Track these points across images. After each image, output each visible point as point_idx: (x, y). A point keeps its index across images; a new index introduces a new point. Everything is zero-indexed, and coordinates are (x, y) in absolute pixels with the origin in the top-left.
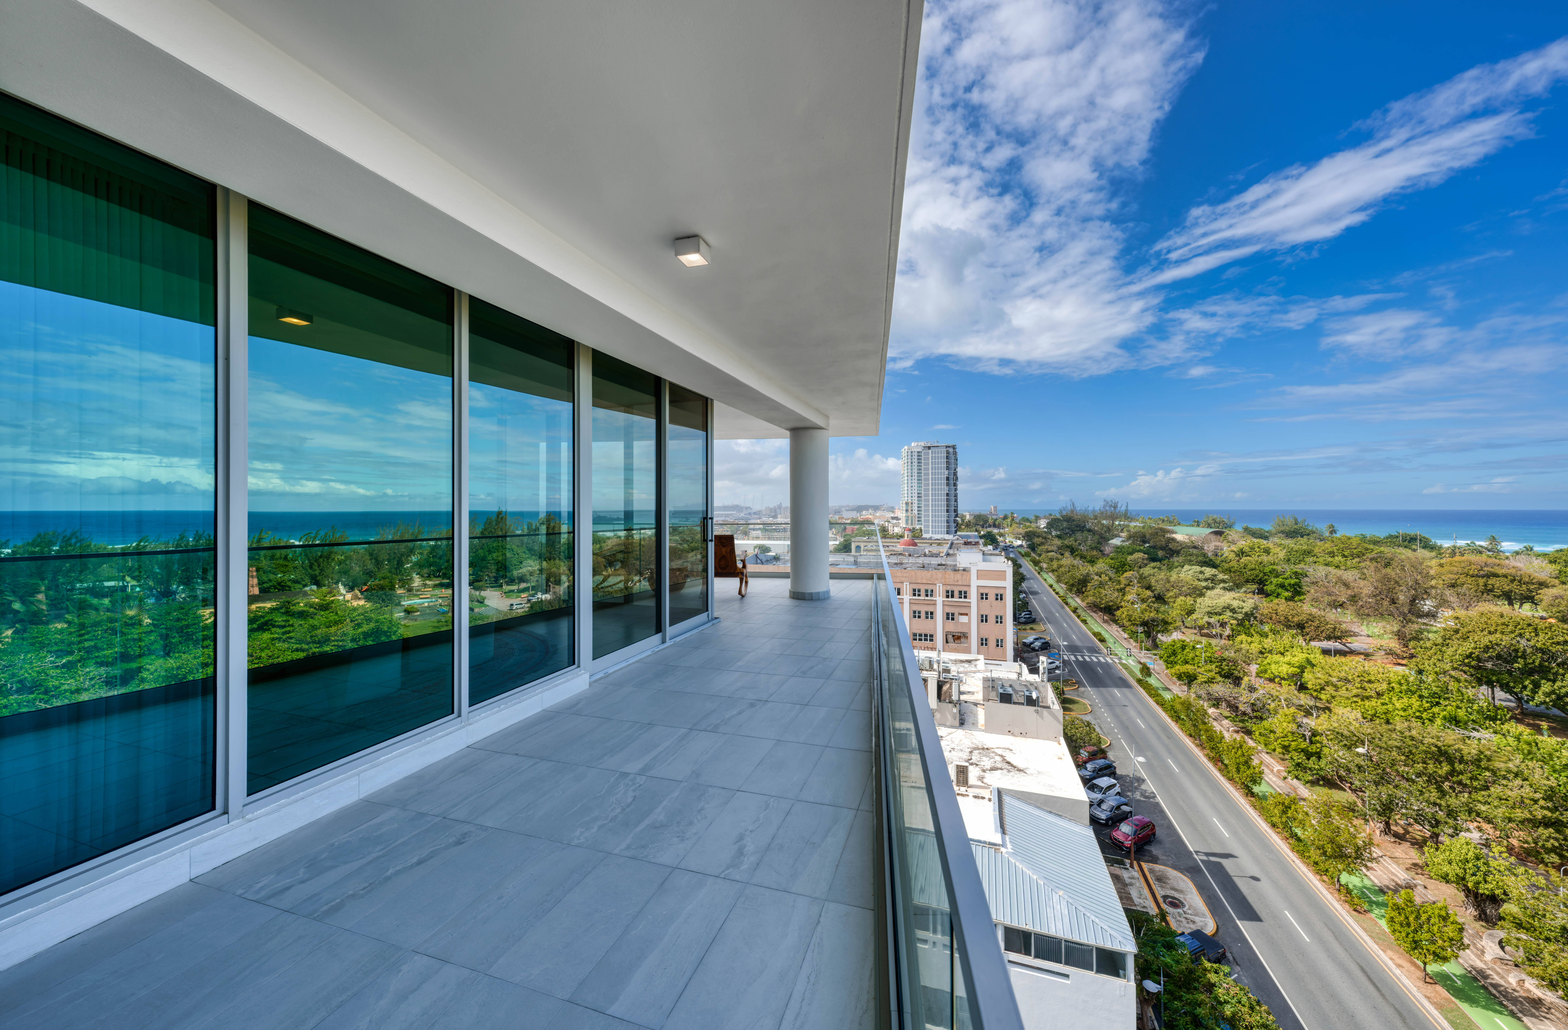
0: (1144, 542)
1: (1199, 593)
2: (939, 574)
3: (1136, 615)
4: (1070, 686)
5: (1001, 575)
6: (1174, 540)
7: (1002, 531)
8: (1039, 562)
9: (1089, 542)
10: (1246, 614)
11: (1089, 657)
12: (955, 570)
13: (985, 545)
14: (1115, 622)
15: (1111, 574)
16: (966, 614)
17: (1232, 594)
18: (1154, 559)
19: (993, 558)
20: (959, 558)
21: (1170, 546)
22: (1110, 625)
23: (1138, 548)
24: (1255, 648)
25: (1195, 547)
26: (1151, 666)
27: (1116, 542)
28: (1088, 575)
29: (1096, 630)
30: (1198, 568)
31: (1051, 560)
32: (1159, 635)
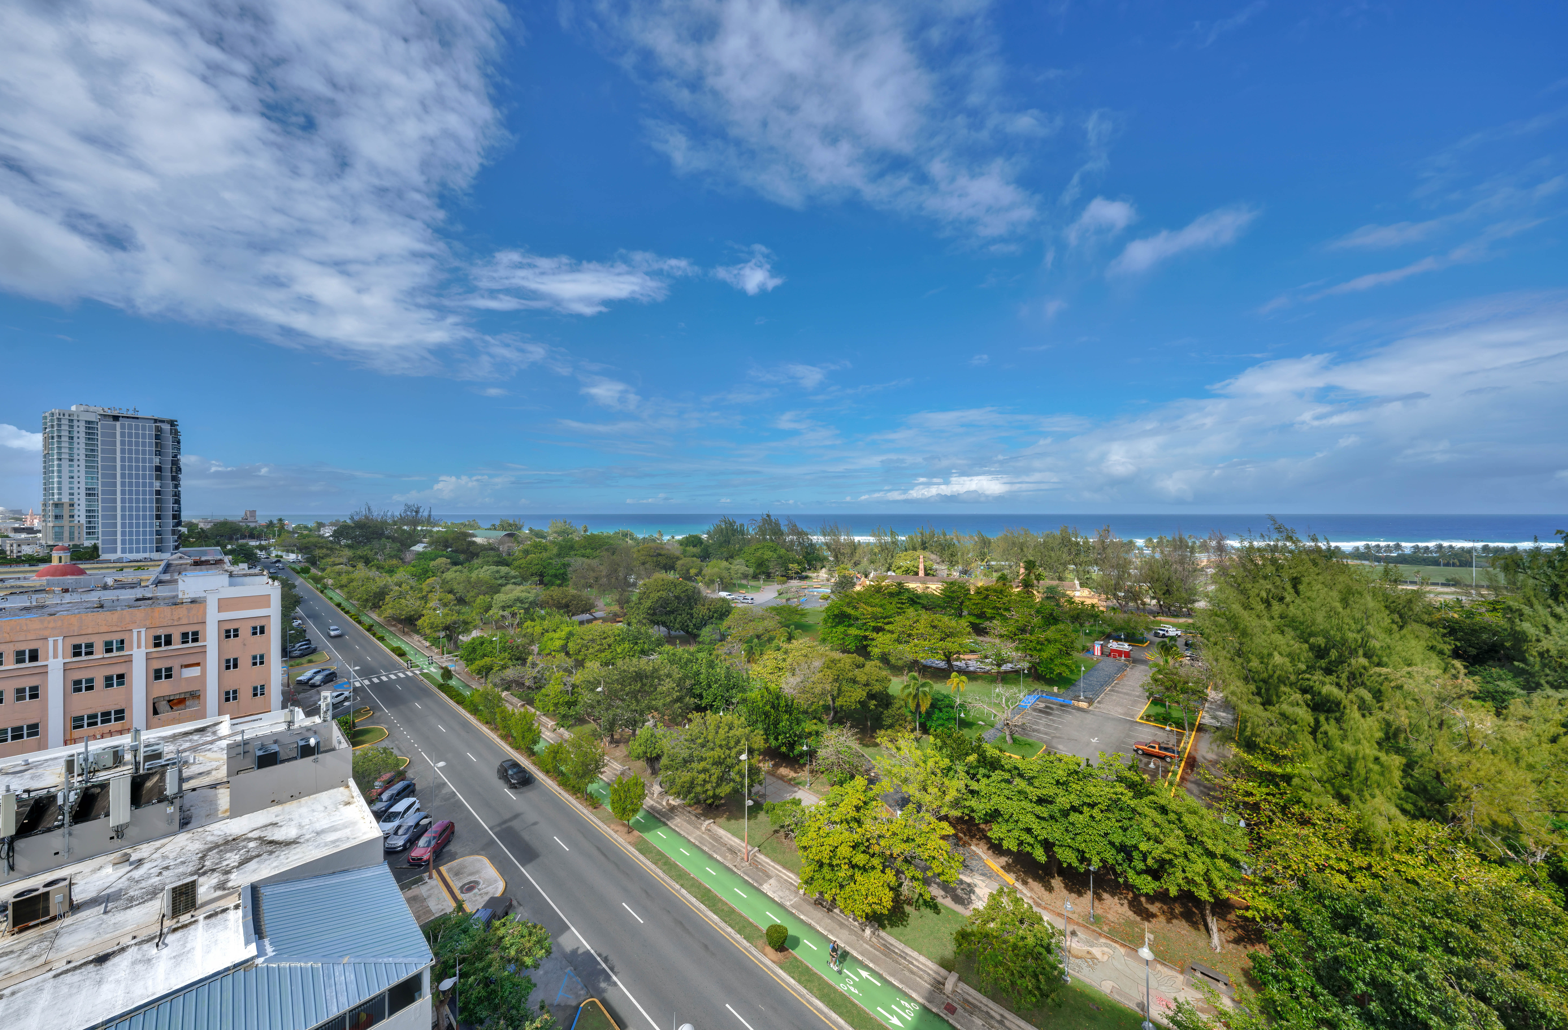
0: (447, 547)
1: (495, 589)
2: (139, 613)
3: (438, 621)
4: (363, 715)
5: (264, 601)
6: (474, 543)
7: (263, 543)
8: (322, 578)
9: (387, 551)
10: (531, 603)
11: (387, 676)
12: (175, 604)
13: (234, 563)
14: (417, 632)
15: (412, 583)
16: (198, 664)
17: (521, 588)
18: (455, 564)
19: (247, 579)
20: (181, 585)
21: (471, 549)
22: (410, 636)
23: (441, 553)
24: (538, 629)
25: (492, 549)
26: (452, 669)
27: (419, 548)
28: (386, 586)
29: (395, 645)
30: (495, 568)
31: (339, 574)
32: (460, 637)
